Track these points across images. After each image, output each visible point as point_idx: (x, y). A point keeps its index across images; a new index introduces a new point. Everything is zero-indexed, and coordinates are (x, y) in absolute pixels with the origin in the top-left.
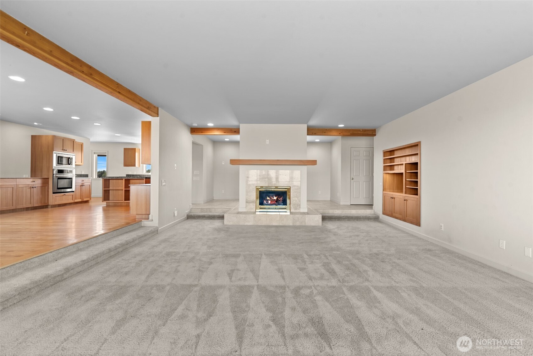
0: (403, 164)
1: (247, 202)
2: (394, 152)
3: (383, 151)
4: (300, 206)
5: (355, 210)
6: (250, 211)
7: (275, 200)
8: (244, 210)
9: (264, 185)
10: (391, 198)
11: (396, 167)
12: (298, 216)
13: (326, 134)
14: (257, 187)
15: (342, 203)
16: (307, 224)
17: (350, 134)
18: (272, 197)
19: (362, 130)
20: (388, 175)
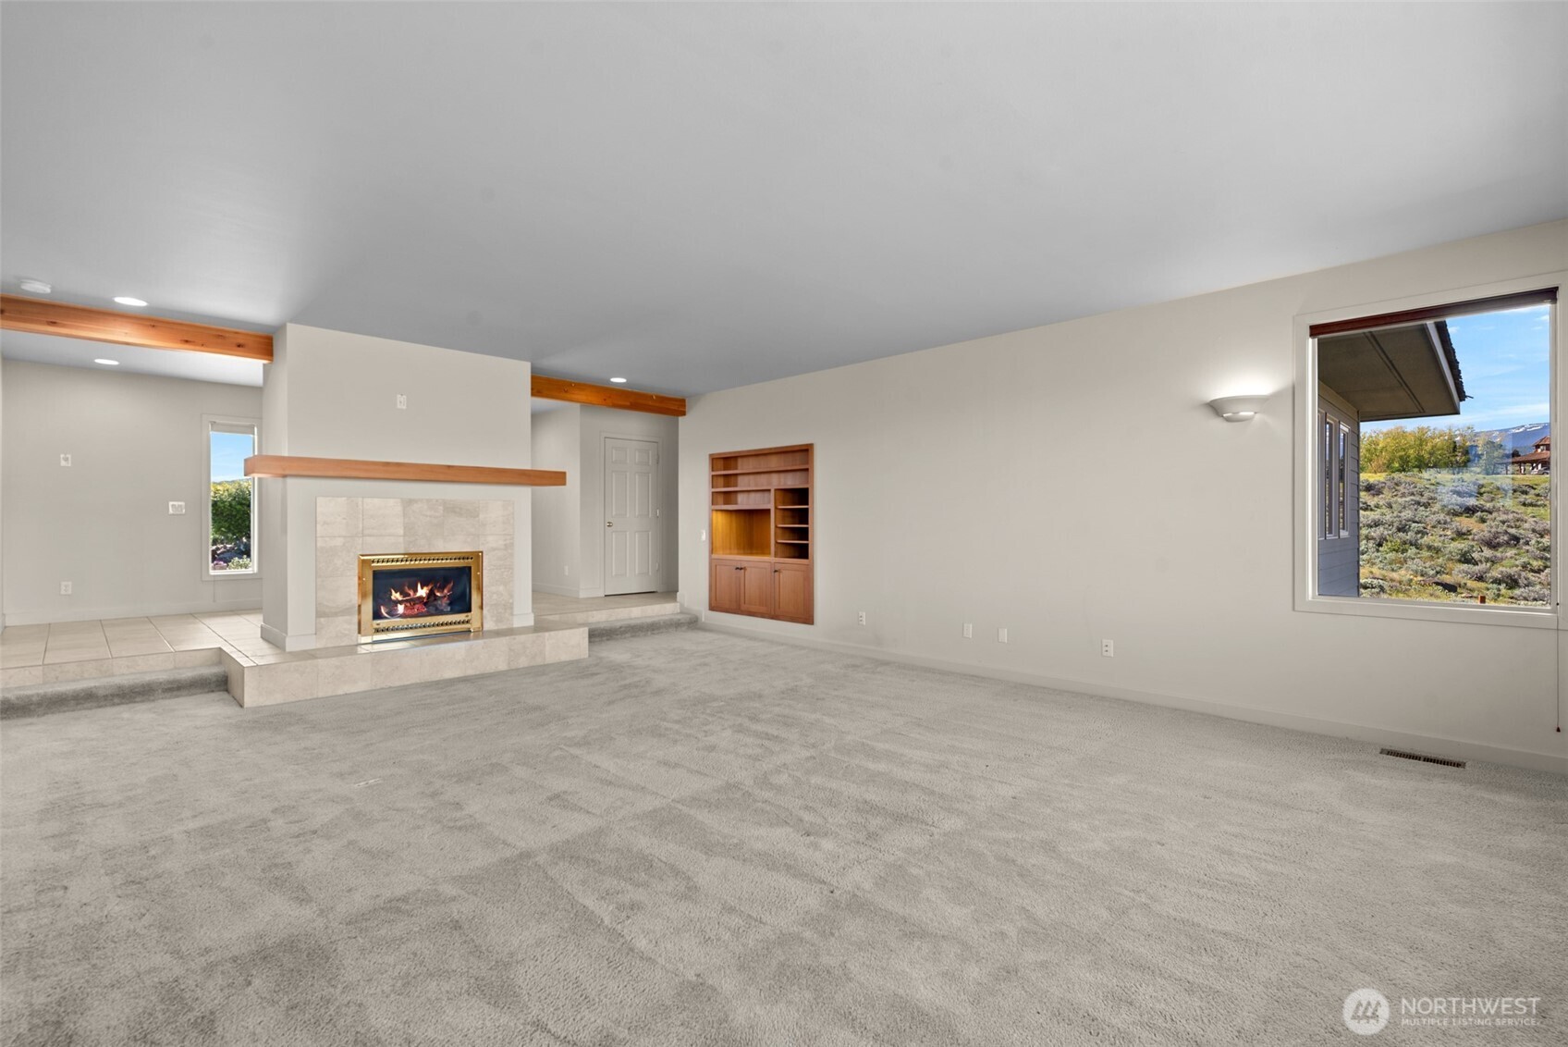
0: (769, 490)
1: (319, 614)
2: (736, 461)
3: (710, 455)
4: (512, 608)
5: (639, 608)
6: (337, 645)
7: (420, 598)
8: (311, 644)
9: (392, 547)
10: (737, 568)
11: (740, 497)
12: (522, 638)
13: (568, 396)
14: (362, 558)
15: (582, 595)
16: (549, 661)
17: (628, 404)
18: (409, 588)
19: (656, 396)
20: (719, 514)
